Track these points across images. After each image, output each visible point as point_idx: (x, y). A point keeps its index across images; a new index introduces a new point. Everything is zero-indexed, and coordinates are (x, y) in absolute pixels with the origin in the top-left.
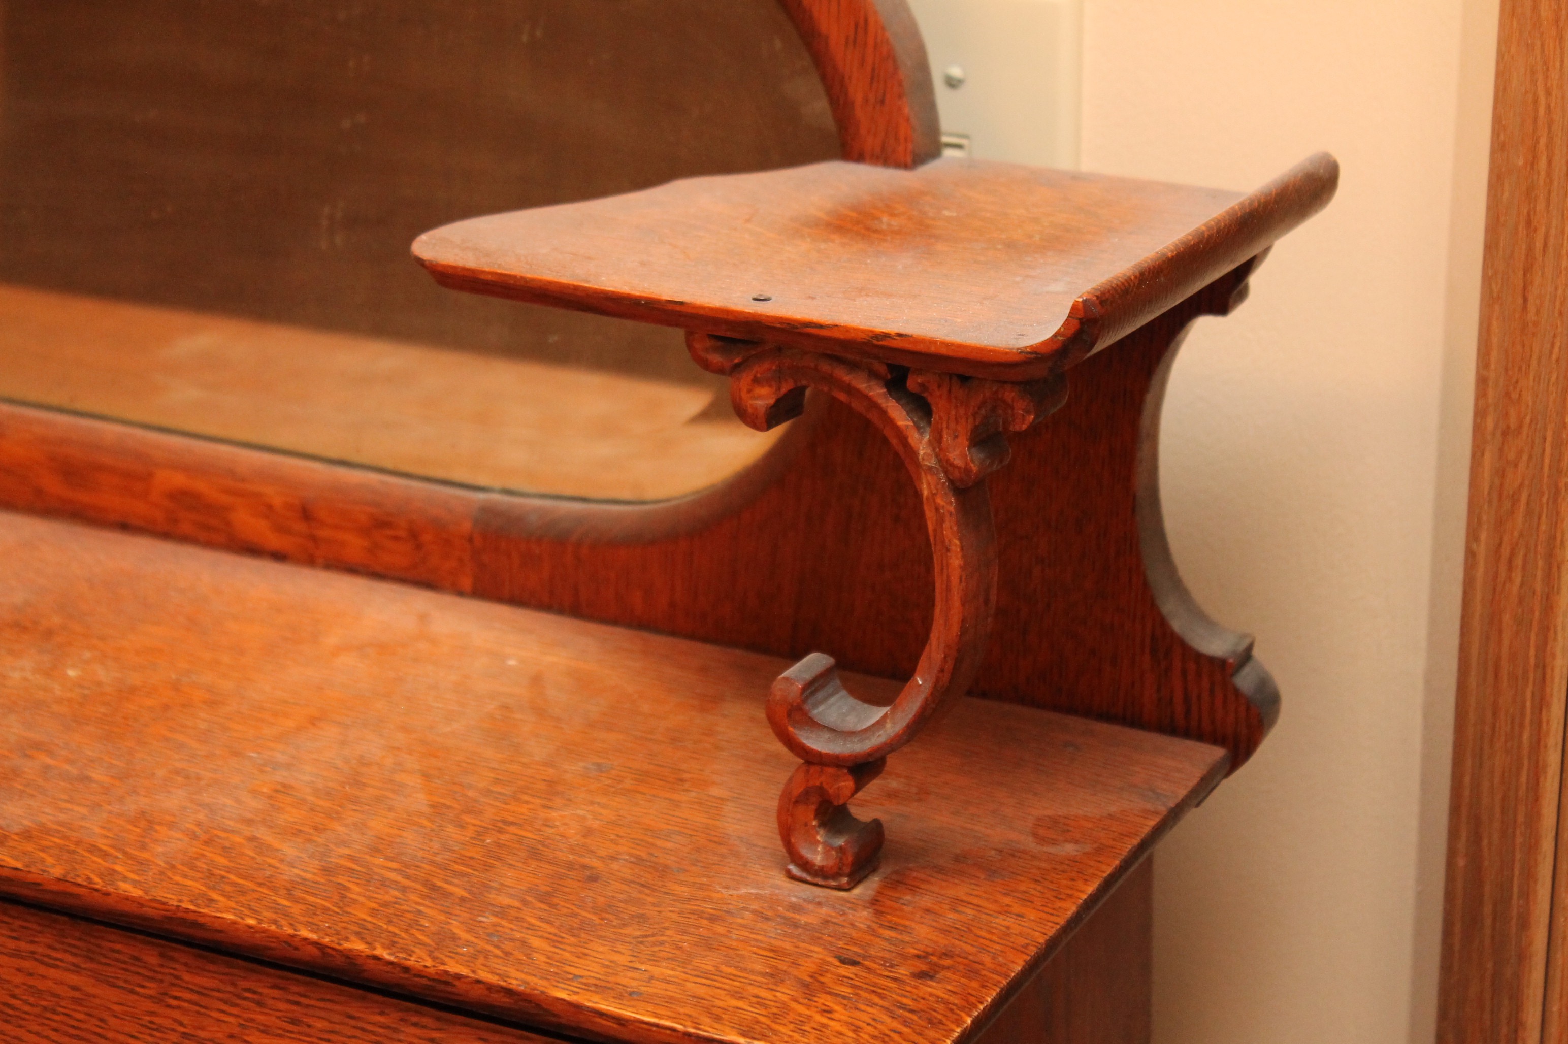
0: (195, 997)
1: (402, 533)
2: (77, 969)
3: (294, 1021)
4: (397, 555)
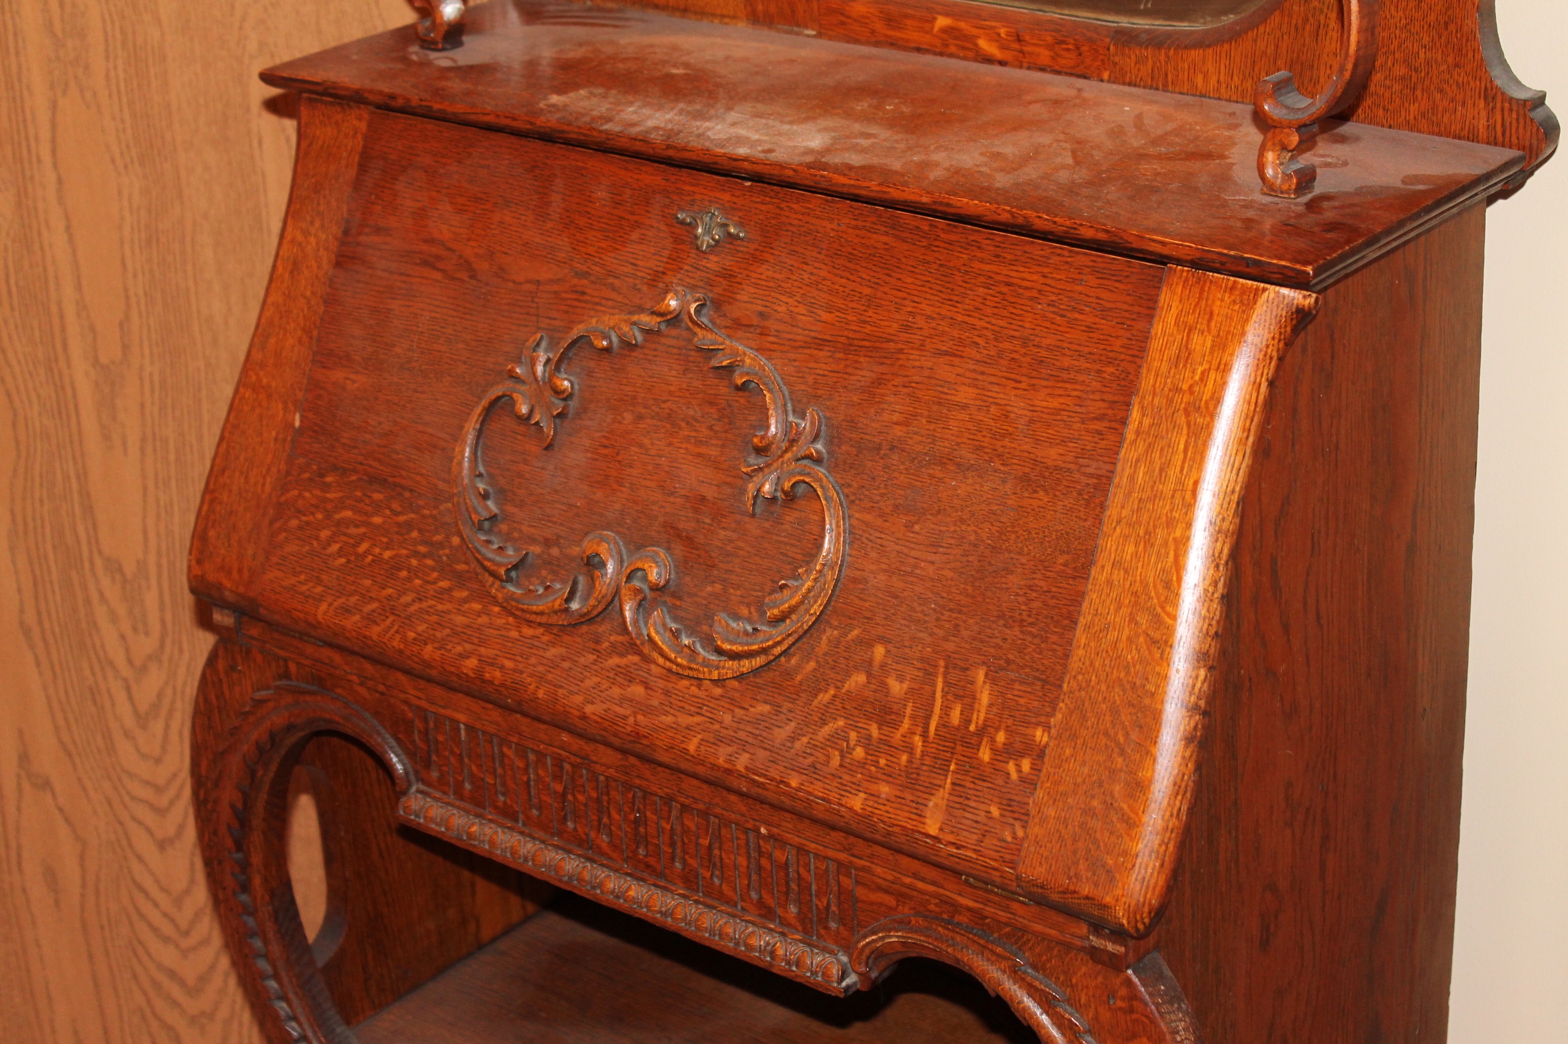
0: (947, 245)
1: (1071, 47)
2: (887, 234)
3: (997, 256)
4: (1068, 59)
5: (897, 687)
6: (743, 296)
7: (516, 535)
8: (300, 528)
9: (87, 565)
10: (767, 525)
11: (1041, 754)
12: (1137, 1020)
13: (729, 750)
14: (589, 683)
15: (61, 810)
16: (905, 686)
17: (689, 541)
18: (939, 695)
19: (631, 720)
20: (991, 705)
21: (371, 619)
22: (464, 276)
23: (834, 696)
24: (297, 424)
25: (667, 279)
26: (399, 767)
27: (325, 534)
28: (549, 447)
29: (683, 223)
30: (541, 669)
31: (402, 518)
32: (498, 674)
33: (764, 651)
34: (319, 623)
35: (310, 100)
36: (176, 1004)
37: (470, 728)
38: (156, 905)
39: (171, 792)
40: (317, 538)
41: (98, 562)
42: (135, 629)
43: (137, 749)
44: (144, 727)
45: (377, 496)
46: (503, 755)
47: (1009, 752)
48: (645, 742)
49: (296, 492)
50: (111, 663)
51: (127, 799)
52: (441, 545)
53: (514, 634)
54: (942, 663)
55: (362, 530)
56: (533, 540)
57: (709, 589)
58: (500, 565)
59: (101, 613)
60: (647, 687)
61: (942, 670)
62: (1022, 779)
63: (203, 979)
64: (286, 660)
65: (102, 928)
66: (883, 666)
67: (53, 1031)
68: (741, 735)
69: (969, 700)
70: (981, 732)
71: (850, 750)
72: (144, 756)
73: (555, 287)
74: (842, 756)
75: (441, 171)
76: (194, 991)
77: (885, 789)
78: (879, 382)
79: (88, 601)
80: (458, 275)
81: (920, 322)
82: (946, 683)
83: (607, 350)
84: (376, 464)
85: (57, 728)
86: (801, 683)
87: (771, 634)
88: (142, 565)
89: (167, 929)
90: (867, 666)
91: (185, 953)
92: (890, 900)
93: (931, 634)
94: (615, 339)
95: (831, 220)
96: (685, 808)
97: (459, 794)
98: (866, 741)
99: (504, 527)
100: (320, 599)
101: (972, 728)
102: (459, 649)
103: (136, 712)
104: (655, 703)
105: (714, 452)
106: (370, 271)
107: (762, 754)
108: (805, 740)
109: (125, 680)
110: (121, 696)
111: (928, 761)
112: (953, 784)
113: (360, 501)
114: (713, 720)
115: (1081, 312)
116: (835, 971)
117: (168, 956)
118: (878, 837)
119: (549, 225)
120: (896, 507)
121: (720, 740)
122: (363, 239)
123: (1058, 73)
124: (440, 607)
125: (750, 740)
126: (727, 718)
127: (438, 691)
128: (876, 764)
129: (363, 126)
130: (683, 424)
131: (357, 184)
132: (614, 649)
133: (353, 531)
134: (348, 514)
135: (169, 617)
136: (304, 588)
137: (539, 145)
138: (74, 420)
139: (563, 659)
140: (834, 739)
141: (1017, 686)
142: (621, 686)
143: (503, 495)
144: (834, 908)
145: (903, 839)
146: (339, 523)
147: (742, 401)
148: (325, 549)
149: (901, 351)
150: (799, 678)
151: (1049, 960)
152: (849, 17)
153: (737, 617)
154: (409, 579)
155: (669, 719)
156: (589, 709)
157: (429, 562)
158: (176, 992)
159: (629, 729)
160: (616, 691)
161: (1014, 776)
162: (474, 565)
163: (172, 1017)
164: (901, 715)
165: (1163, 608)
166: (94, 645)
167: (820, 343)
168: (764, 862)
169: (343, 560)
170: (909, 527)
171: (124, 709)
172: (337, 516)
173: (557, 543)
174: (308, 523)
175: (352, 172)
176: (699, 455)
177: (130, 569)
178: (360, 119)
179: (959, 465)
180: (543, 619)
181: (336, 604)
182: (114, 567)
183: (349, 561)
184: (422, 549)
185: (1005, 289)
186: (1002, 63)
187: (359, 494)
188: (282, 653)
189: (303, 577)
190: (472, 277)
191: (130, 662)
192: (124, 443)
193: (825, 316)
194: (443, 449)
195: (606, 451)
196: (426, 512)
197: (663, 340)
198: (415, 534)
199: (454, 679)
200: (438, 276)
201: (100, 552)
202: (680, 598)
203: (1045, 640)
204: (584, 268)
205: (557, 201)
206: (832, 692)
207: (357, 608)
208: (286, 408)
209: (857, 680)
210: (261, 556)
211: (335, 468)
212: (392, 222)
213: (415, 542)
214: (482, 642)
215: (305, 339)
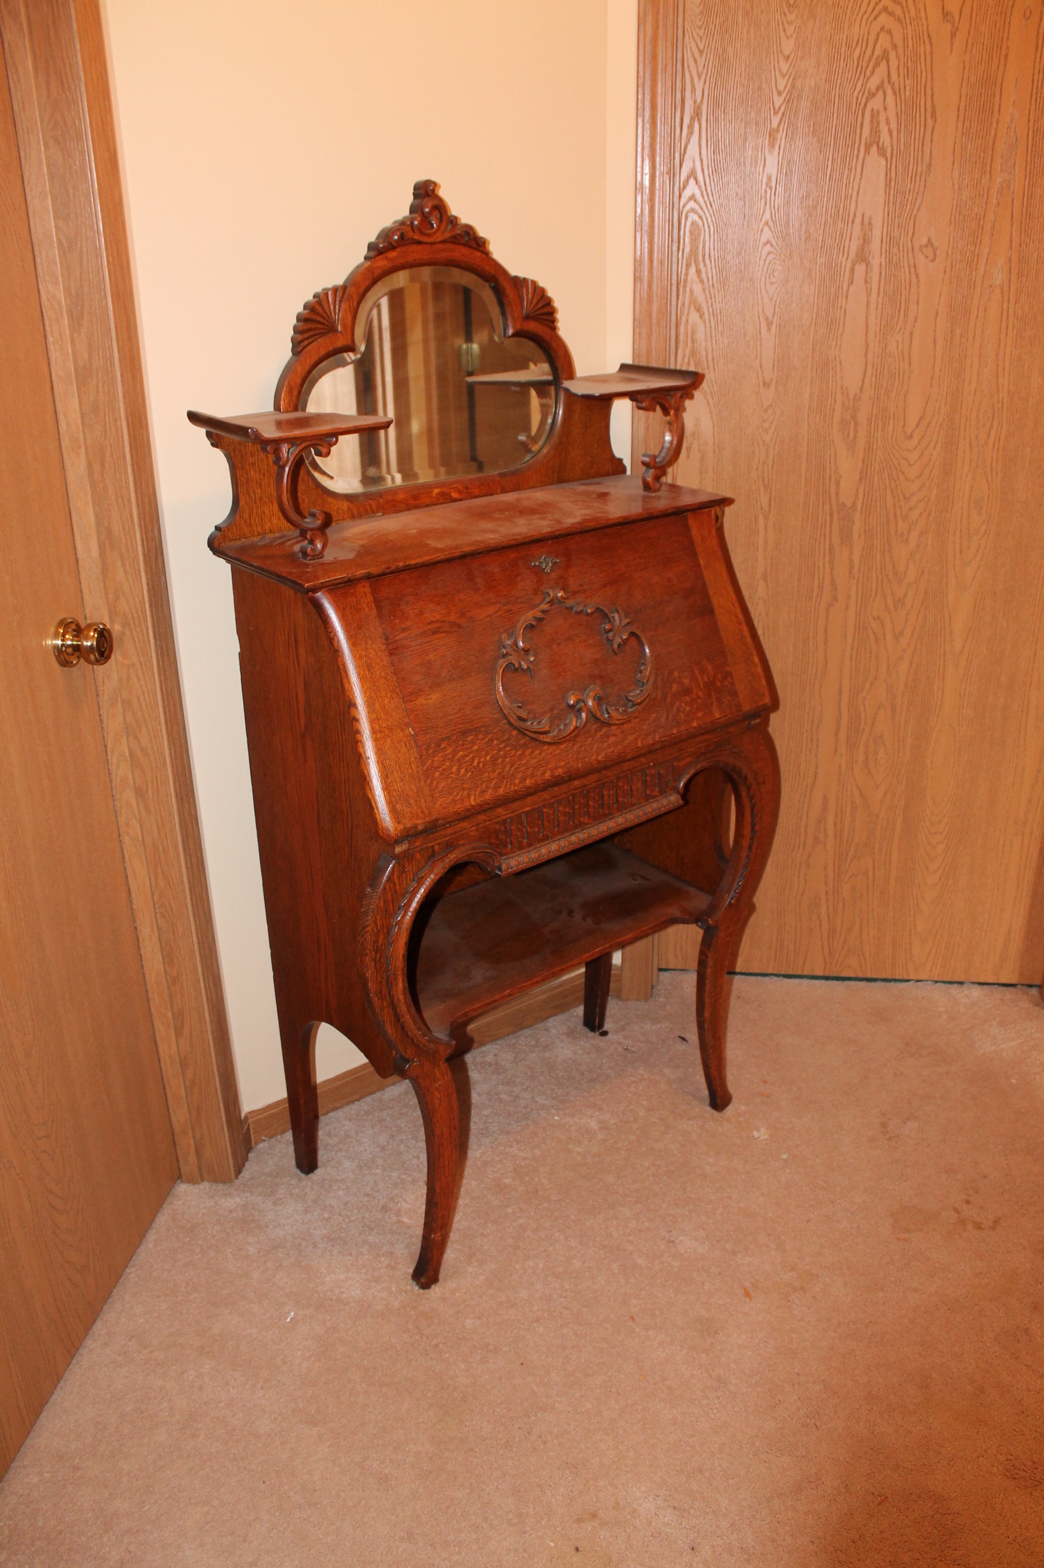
8: (442, 774)
10: (622, 655)
17: (601, 677)
18: (698, 675)
21: (497, 787)
24: (412, 733)
27: (454, 769)
28: (532, 675)
29: (535, 566)
31: (486, 740)
37: (528, 813)
40: (452, 773)
45: (470, 738)
46: (544, 813)
47: (724, 679)
49: (430, 761)
52: (508, 739)
53: (558, 751)
54: (693, 665)
55: (471, 756)
56: (546, 712)
57: (615, 688)
58: (543, 728)
60: (614, 735)
62: (731, 684)
66: (679, 677)
68: (652, 729)
70: (714, 678)
71: (685, 709)
73: (498, 614)
75: (420, 592)
77: (700, 714)
80: (453, 630)
83: (534, 626)
84: (461, 726)
94: (535, 621)
97: (519, 848)
99: (531, 715)
100: (469, 796)
102: (540, 773)
105: (591, 642)
106: (410, 649)
107: (661, 730)
108: (670, 716)
111: (706, 697)
112: (716, 699)
114: (640, 731)
121: (648, 735)
124: (523, 762)
125: (655, 728)
126: (645, 727)
128: (694, 708)
129: (368, 590)
131: (380, 615)
132: (596, 731)
133: (467, 759)
134: (461, 753)
139: (581, 747)
140: (678, 711)
142: (606, 742)
145: (710, 726)
146: (459, 760)
147: (591, 618)
148: (458, 774)
150: (658, 698)
154: (503, 761)
156: (600, 758)
157: (508, 749)
160: (605, 745)
161: (728, 685)
162: (531, 736)
164: (691, 689)
167: (605, 586)
168: (648, 778)
169: (470, 773)
173: (556, 707)
174: (444, 770)
175: (374, 612)
178: (366, 587)
181: (477, 793)
183: (472, 772)
184: (502, 746)
189: (455, 793)
190: (459, 628)
194: (488, 702)
195: (552, 664)
196: (495, 731)
197: (552, 612)
198: (495, 742)
200: (444, 635)
202: (608, 698)
203: (714, 640)
204: (507, 601)
206: (670, 695)
207: (487, 788)
208: (402, 730)
209: (675, 687)
210: (429, 799)
211: (443, 740)
212: (408, 623)
213: (498, 745)
214: (547, 763)
215: (395, 695)
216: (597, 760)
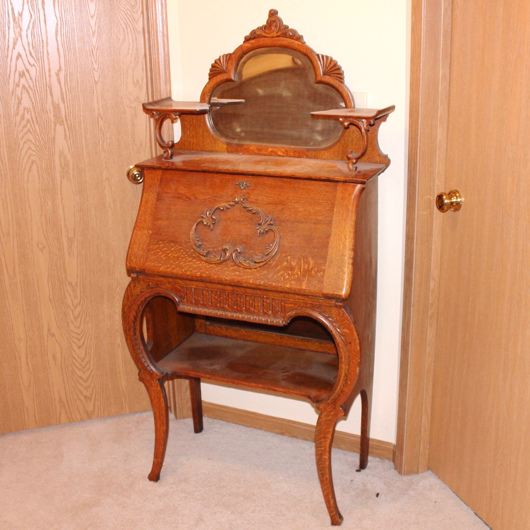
0: (294, 183)
1: (297, 152)
2: (281, 182)
3: (304, 184)
4: (297, 154)
5: (293, 264)
6: (252, 197)
7: (206, 248)
8: (154, 253)
9: (64, 284)
10: (262, 238)
11: (325, 271)
12: (345, 318)
13: (259, 281)
14: (226, 273)
15: (57, 341)
16: (295, 263)
18: (302, 264)
19: (237, 279)
20: (313, 264)
21: (174, 269)
22: (188, 200)
23: (281, 268)
24: (151, 233)
25: (234, 195)
26: (177, 300)
27: (160, 254)
28: (212, 230)
29: (237, 185)
30: (215, 272)
31: (179, 248)
32: (205, 275)
33: (265, 261)
34: (161, 271)
35: (147, 169)
36: (82, 385)
37: (195, 289)
38: (77, 362)
39: (82, 335)
40: (159, 255)
41: (67, 283)
42: (74, 298)
43: (74, 326)
44: (76, 320)
45: (172, 244)
46: (203, 293)
47: (318, 271)
48: (240, 282)
49: (152, 246)
50: (69, 306)
51: (72, 338)
52: (189, 252)
53: (208, 266)
54: (302, 258)
55: (169, 252)
56: (210, 248)
57: (251, 251)
58: (204, 253)
59: (67, 294)
60: (239, 272)
61: (302, 259)
62: (321, 276)
63: (88, 378)
64: (149, 282)
65: (65, 368)
66: (290, 260)
67: (54, 394)
68: (262, 277)
69: (309, 263)
70: (312, 269)
71: (285, 276)
72: (76, 327)
73: (209, 200)
74: (284, 278)
75: (180, 180)
76: (85, 381)
77: (293, 282)
78: (283, 209)
79: (64, 292)
80: (187, 200)
81: (290, 197)
82: (304, 261)
83: (223, 210)
84: (171, 238)
85: (56, 322)
86: (273, 266)
87: (265, 258)
88: (76, 283)
89: (80, 367)
90: (287, 261)
91: (84, 373)
92: (293, 305)
93: (299, 253)
94: (224, 208)
95: (269, 181)
96: (246, 296)
97: (191, 303)
98: (289, 274)
99: (203, 246)
100: (161, 266)
101: (310, 268)
102: (195, 271)
103: (74, 317)
104: (242, 275)
105: (249, 226)
106: (165, 201)
107: (266, 280)
108: (275, 276)
109: (72, 310)
110: (71, 313)
111: (302, 276)
112: (307, 279)
113: (168, 246)
114: (255, 276)
115: (322, 192)
116: (281, 322)
117: (80, 373)
118: (292, 292)
119: (207, 188)
120: (289, 231)
121: (257, 279)
122: (163, 195)
123: (295, 157)
124: (190, 264)
125: (263, 278)
126: (258, 275)
127: (188, 282)
128: (291, 278)
129: (160, 173)
130: (242, 222)
131: (160, 185)
132: (231, 266)
133: (168, 252)
134: (166, 249)
135: (82, 294)
136: (156, 265)
137: (202, 173)
138: (62, 250)
139: (220, 270)
140: (281, 275)
141: (318, 259)
143: (202, 240)
144: (280, 310)
145: (298, 291)
147: (254, 216)
149: (287, 203)
150: (273, 265)
151: (327, 310)
152: (250, 150)
153: (258, 256)
154: (182, 260)
155: (245, 277)
156: (227, 278)
157: (186, 255)
158: (81, 381)
159: (236, 281)
160: (233, 274)
161: (319, 275)
162: (198, 254)
163: (81, 388)
164: (295, 268)
165: (345, 241)
166: (65, 302)
167: (270, 204)
168: (265, 304)
169: (165, 258)
170: (292, 234)
171: (72, 316)
172: (163, 250)
173: (216, 247)
174: (156, 252)
175: (159, 182)
176: (246, 227)
177: (74, 284)
178: (159, 172)
179: (301, 222)
180: (215, 262)
181: (165, 267)
182: (70, 284)
183: (167, 258)
184: (184, 253)
185: (307, 190)
186: (283, 156)
187: (168, 245)
188: (148, 281)
189: (156, 263)
190: (190, 200)
191: (73, 305)
192: (73, 256)
193: (270, 198)
194: (187, 233)
195: (225, 229)
196: (184, 246)
197: (236, 207)
198: (182, 250)
199: (195, 277)
200: (182, 200)
201: (67, 281)
202: (245, 254)
203: (322, 250)
204: (216, 195)
205: (208, 183)
206: (280, 267)
207: (170, 267)
208: (147, 230)
209: (285, 263)
210: (145, 260)
211: (161, 240)
212: (169, 191)
213: (182, 252)
214: (201, 269)
215: (151, 216)
216: (225, 278)
